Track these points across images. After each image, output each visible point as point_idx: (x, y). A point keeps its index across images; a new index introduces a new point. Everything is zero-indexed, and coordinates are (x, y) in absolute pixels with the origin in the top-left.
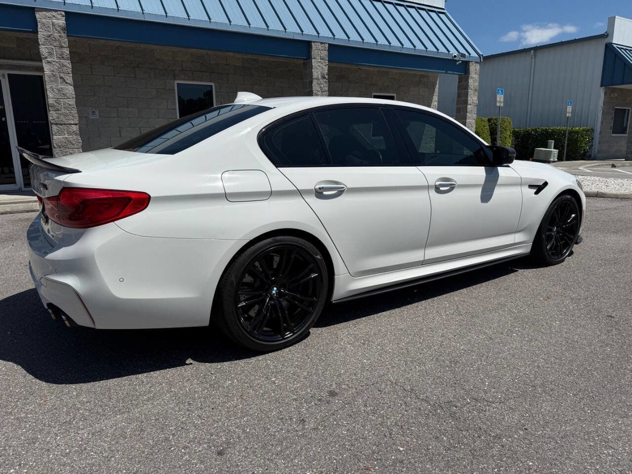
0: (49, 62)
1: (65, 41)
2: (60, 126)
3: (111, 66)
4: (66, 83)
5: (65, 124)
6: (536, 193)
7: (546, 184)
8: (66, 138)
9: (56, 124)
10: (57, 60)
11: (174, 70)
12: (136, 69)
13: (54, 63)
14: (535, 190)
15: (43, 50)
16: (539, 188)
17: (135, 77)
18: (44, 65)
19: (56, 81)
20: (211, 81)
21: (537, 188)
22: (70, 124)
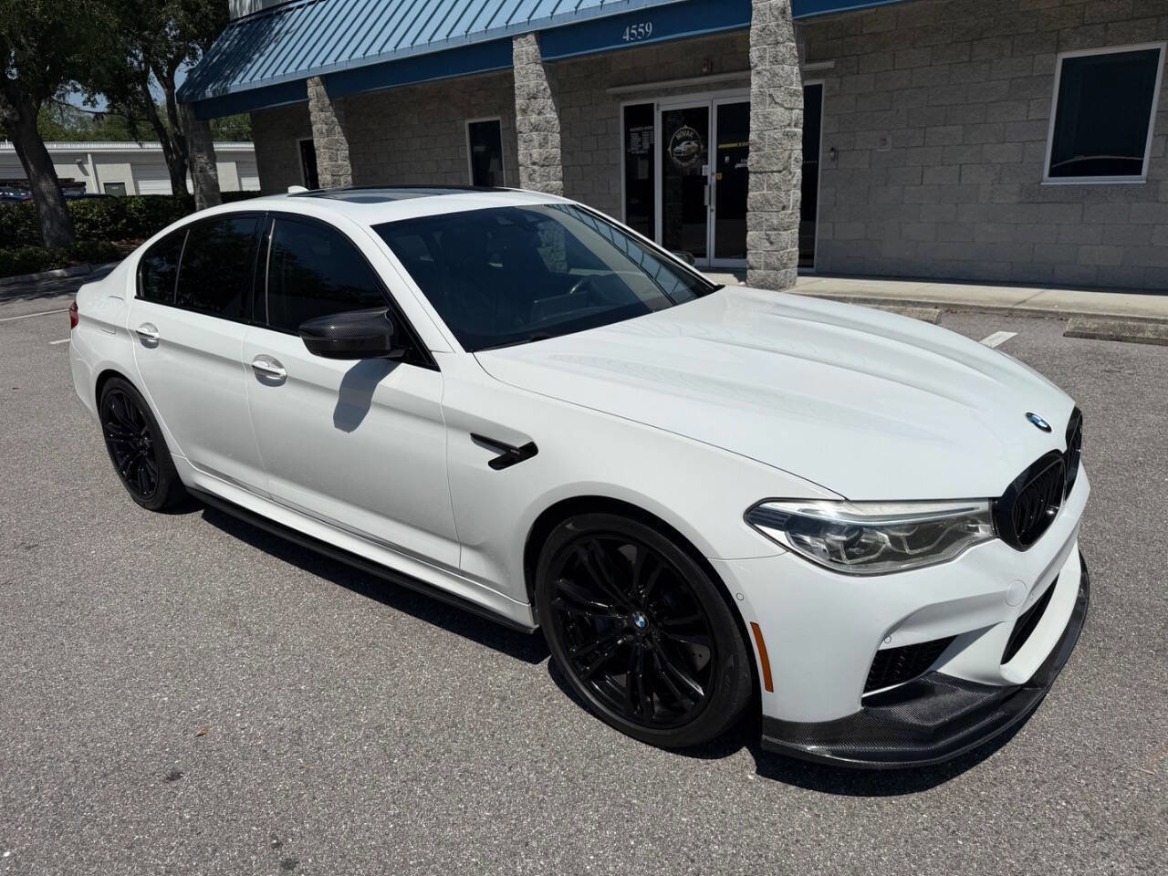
0: (759, 73)
1: (787, 30)
2: (759, 176)
3: (928, 46)
4: (776, 103)
5: (766, 172)
6: (495, 464)
7: (530, 450)
8: (763, 194)
9: (755, 173)
10: (768, 68)
11: (1059, 30)
12: (975, 43)
13: (764, 72)
14: (494, 455)
15: (754, 54)
16: (510, 454)
17: (970, 61)
18: (753, 78)
19: (763, 102)
20: (1155, 39)
21: (504, 453)
22: (772, 172)
